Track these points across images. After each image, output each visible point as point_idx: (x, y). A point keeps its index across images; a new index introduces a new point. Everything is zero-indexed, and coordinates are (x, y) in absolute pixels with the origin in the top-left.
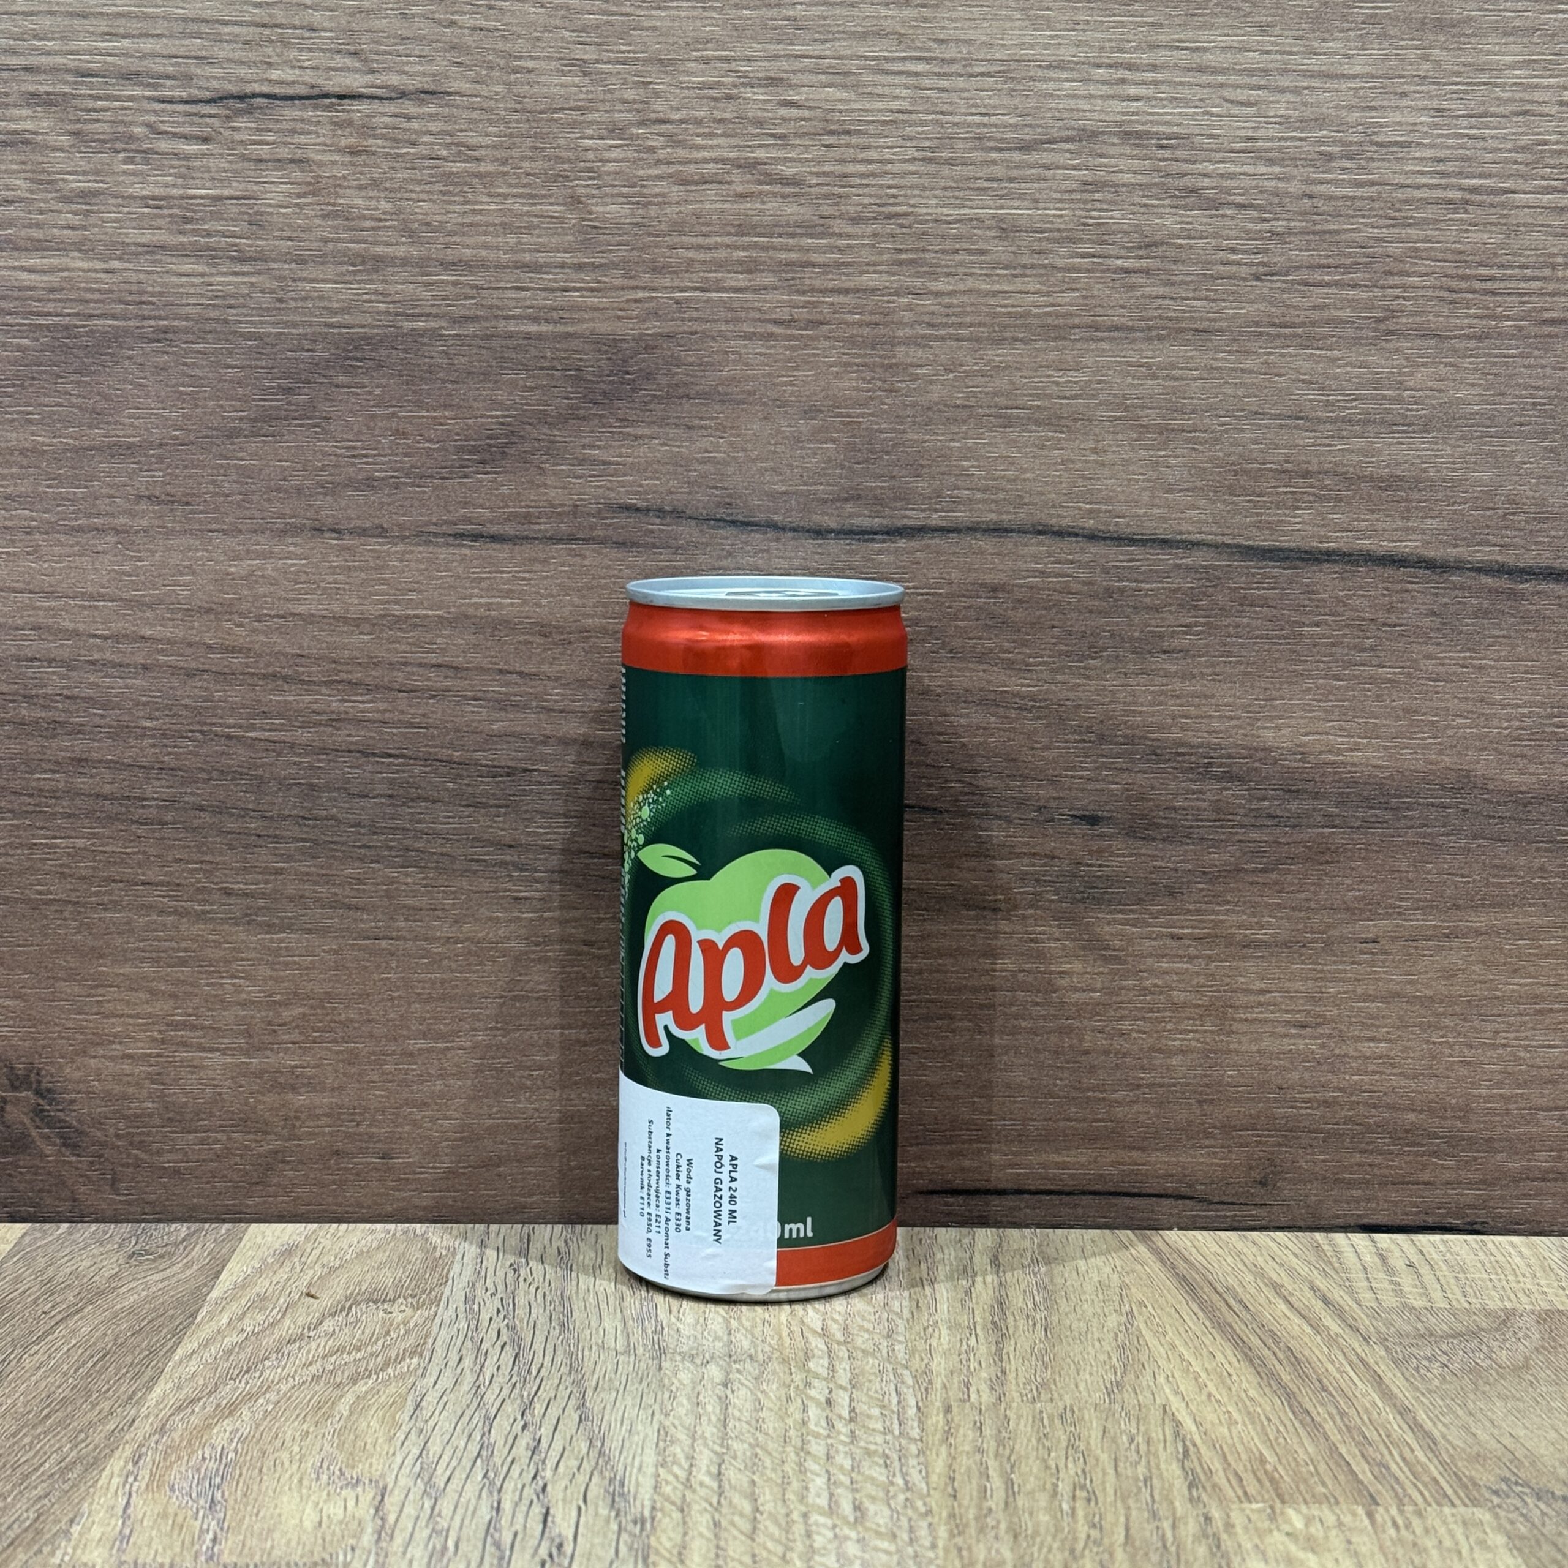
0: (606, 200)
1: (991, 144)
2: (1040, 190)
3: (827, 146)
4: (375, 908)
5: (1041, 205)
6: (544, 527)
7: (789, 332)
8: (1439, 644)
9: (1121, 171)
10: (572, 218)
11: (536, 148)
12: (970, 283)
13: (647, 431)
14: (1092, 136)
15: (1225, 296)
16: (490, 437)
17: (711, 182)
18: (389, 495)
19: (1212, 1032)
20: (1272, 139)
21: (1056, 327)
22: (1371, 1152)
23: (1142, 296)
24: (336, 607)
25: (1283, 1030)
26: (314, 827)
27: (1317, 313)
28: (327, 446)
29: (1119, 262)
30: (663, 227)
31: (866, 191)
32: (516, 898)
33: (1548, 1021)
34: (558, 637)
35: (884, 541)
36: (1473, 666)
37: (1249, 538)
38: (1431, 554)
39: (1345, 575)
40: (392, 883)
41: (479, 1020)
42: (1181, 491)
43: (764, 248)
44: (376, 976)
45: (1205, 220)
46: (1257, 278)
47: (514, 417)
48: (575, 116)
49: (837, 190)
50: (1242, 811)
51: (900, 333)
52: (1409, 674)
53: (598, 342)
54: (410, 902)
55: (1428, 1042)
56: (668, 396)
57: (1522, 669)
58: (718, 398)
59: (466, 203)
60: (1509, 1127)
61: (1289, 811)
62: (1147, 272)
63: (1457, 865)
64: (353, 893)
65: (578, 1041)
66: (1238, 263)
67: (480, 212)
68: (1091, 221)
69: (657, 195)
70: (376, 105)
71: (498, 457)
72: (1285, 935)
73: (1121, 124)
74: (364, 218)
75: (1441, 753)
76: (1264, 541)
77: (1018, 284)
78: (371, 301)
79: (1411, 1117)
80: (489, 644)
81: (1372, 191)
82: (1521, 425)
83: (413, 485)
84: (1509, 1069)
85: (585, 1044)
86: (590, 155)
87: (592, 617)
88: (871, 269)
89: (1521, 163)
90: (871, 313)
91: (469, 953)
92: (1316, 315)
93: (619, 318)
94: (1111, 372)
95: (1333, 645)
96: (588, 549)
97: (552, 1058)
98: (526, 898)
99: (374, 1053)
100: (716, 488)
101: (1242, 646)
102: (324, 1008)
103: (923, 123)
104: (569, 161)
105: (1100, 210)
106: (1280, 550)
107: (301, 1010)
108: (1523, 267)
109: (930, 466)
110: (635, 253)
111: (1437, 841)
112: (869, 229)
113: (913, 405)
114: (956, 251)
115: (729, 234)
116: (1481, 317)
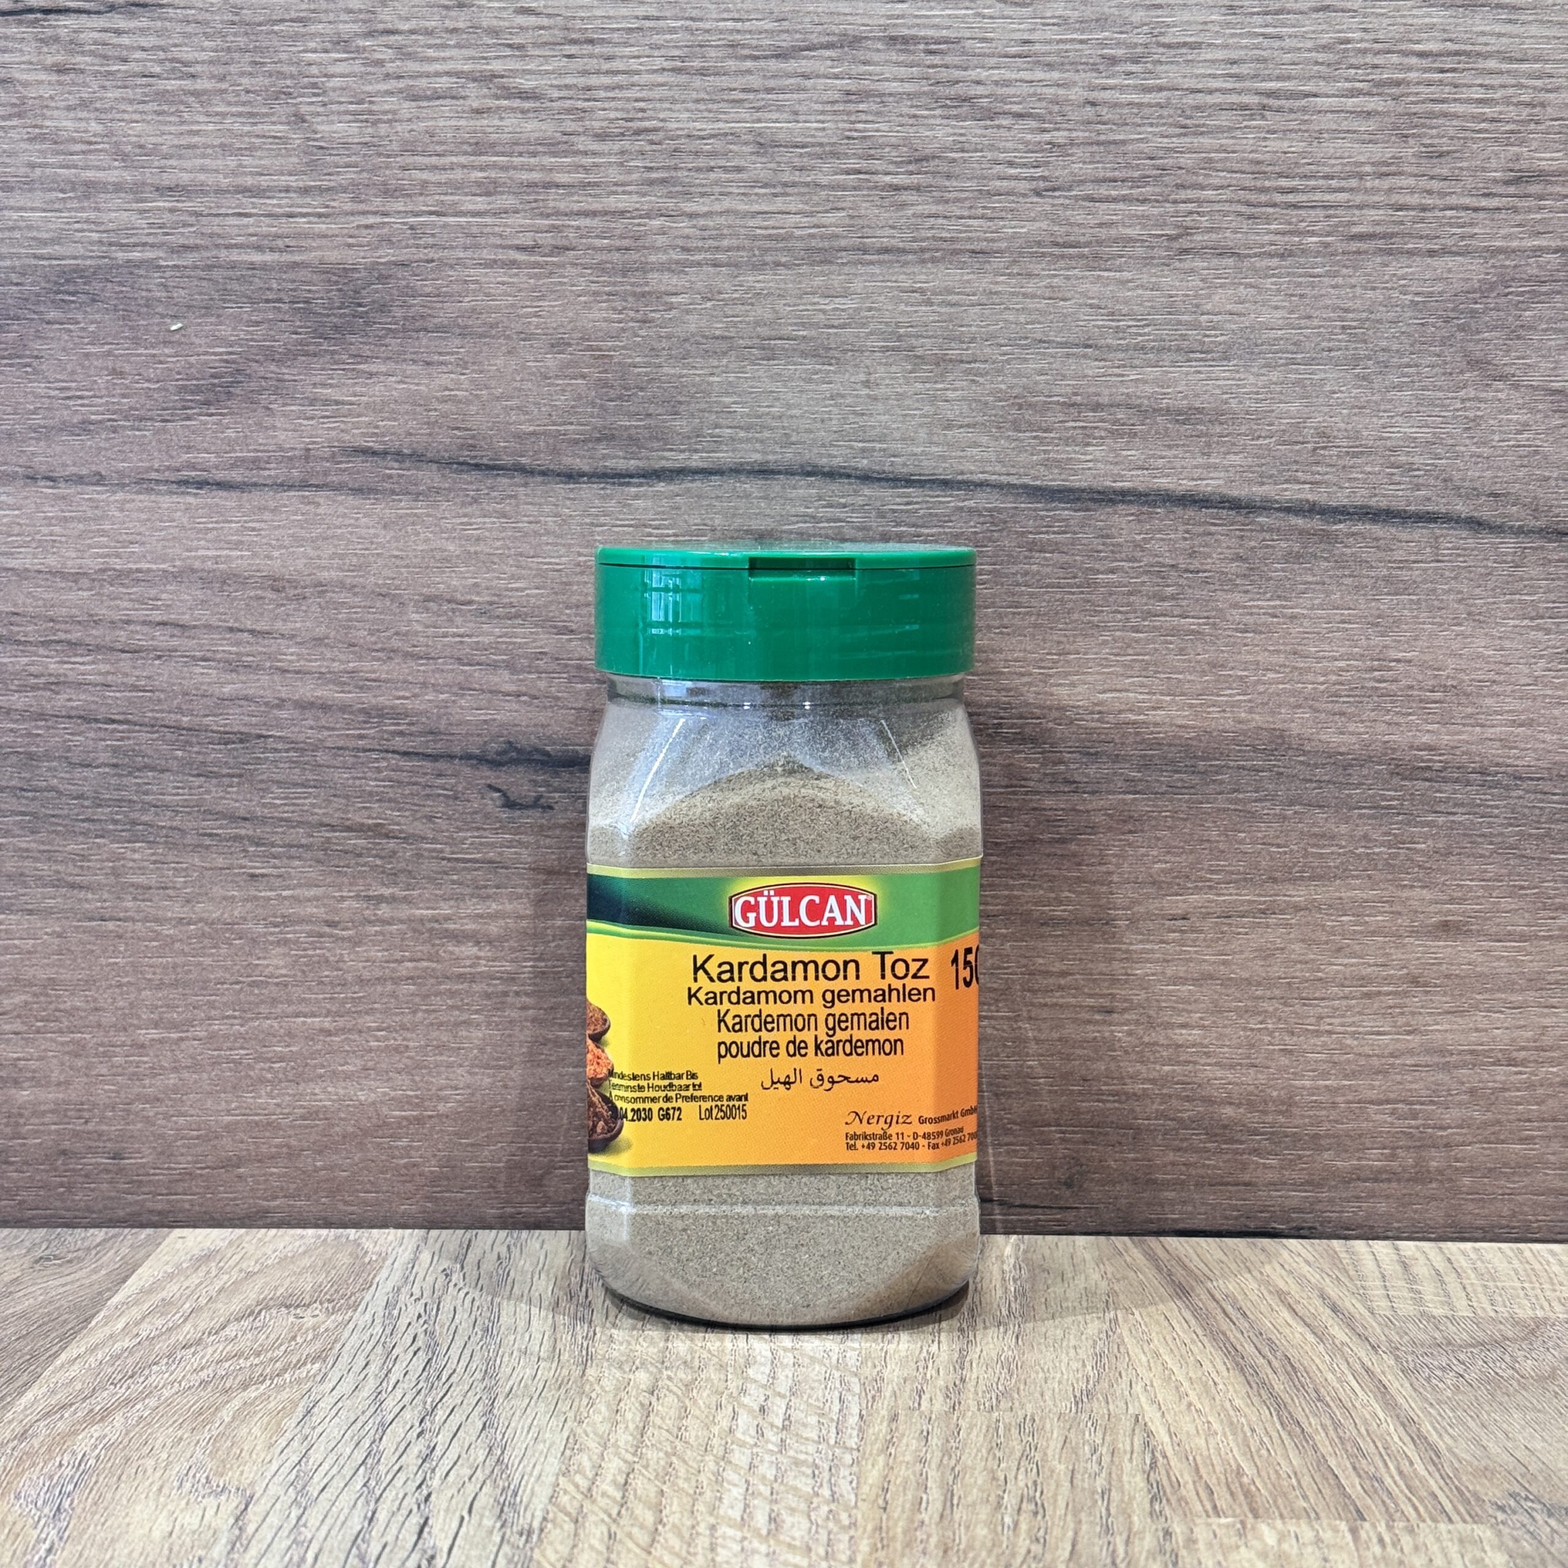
0: (331, 118)
1: (746, 52)
2: (800, 102)
3: (569, 56)
4: (100, 886)
5: (802, 118)
6: (273, 472)
7: (533, 259)
8: (1246, 592)
9: (887, 80)
10: (297, 139)
11: (256, 63)
12: (726, 204)
13: (383, 368)
14: (855, 41)
15: (1003, 214)
16: (213, 376)
17: (445, 98)
18: (107, 440)
19: (1009, 1018)
20: (1049, 42)
21: (820, 250)
22: (1186, 1151)
23: (914, 215)
24: (52, 561)
25: (1087, 1016)
26: (34, 799)
27: (1104, 231)
28: (40, 388)
29: (888, 179)
30: (395, 146)
31: (612, 104)
32: (253, 876)
33: (1376, 1006)
34: (292, 592)
35: (641, 485)
36: (1284, 616)
37: (1036, 478)
38: (1235, 493)
39: (1142, 517)
40: (119, 859)
41: (214, 1008)
42: (961, 427)
43: (504, 168)
44: (103, 961)
45: (979, 132)
46: (1038, 193)
47: (239, 353)
48: (297, 28)
49: (580, 104)
50: (1035, 776)
51: (653, 258)
52: (1214, 624)
53: (325, 270)
54: (141, 880)
55: (1245, 1029)
56: (405, 330)
57: (1338, 618)
58: (458, 331)
59: (182, 123)
60: (1336, 1122)
61: (1087, 776)
62: (918, 189)
63: (1272, 833)
64: (77, 871)
65: (322, 1030)
66: (1016, 178)
67: (197, 133)
68: (855, 134)
69: (386, 112)
70: (84, 20)
71: (223, 397)
72: (1088, 912)
73: (885, 28)
74: (74, 141)
75: (1251, 711)
76: (1053, 479)
77: (779, 204)
78: (83, 231)
79: (1228, 1111)
80: (218, 600)
81: (1160, 97)
82: (1330, 350)
83: (133, 428)
84: (1336, 1058)
85: (329, 1033)
86: (314, 70)
87: (328, 569)
88: (620, 189)
89: (1322, 64)
90: (621, 237)
91: (203, 934)
92: (1103, 233)
93: (350, 246)
94: (882, 298)
95: (1131, 593)
96: (321, 497)
97: (294, 1049)
98: (263, 875)
99: (102, 1045)
100: (458, 428)
101: (1031, 595)
102: (47, 995)
103: (673, 31)
104: (292, 77)
105: (866, 122)
106: (1071, 490)
107: (23, 997)
108: (1327, 177)
109: (689, 403)
110: (365, 175)
111: (1248, 807)
112: (616, 147)
113: (669, 337)
114: (711, 169)
115: (466, 153)
116: (1284, 234)
